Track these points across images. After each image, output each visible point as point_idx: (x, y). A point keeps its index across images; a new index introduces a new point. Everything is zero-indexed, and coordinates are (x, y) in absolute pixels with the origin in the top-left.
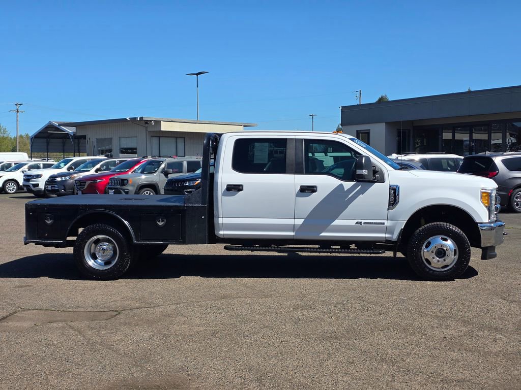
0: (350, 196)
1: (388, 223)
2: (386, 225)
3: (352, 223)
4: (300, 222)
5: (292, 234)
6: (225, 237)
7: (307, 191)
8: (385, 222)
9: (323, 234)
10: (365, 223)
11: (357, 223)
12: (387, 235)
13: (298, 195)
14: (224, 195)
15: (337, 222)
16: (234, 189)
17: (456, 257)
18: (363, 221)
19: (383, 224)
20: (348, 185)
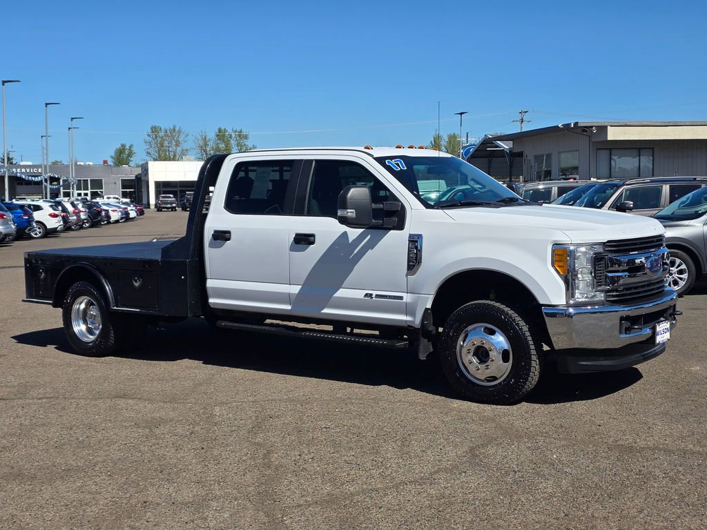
0: (355, 252)
1: (407, 298)
2: (404, 300)
3: (359, 294)
4: (295, 289)
5: (289, 307)
6: (216, 307)
7: (303, 243)
8: (404, 295)
9: (326, 311)
10: (377, 296)
11: (366, 295)
12: (409, 318)
13: (292, 249)
14: (211, 246)
15: (342, 293)
16: (222, 236)
17: (509, 365)
18: (374, 293)
19: (401, 298)
20: (354, 233)
